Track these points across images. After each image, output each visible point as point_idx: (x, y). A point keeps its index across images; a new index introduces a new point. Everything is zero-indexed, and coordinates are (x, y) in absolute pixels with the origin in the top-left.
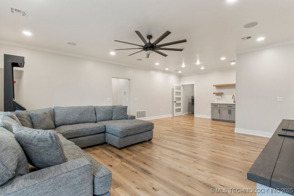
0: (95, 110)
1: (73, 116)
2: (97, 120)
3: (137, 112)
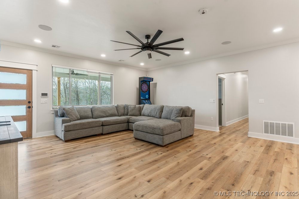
3: (265, 122)
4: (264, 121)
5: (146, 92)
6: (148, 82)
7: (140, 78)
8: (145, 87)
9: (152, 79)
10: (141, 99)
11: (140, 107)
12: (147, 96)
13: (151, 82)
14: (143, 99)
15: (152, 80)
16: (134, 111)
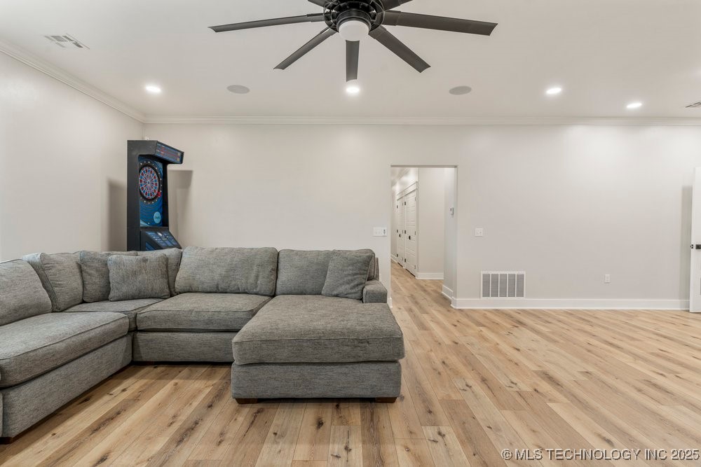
0: (275, 260)
1: (212, 272)
2: (278, 291)
3: (484, 275)
4: (483, 273)
5: (153, 199)
6: (160, 165)
7: (132, 145)
8: (149, 183)
9: (179, 154)
10: (142, 228)
11: (166, 259)
12: (157, 217)
13: (170, 167)
14: (146, 228)
15: (178, 160)
16: (140, 278)
